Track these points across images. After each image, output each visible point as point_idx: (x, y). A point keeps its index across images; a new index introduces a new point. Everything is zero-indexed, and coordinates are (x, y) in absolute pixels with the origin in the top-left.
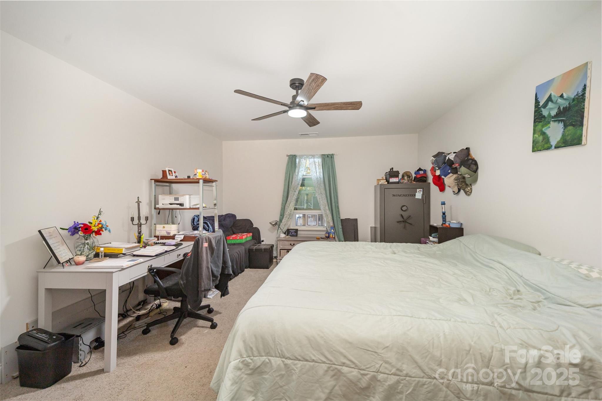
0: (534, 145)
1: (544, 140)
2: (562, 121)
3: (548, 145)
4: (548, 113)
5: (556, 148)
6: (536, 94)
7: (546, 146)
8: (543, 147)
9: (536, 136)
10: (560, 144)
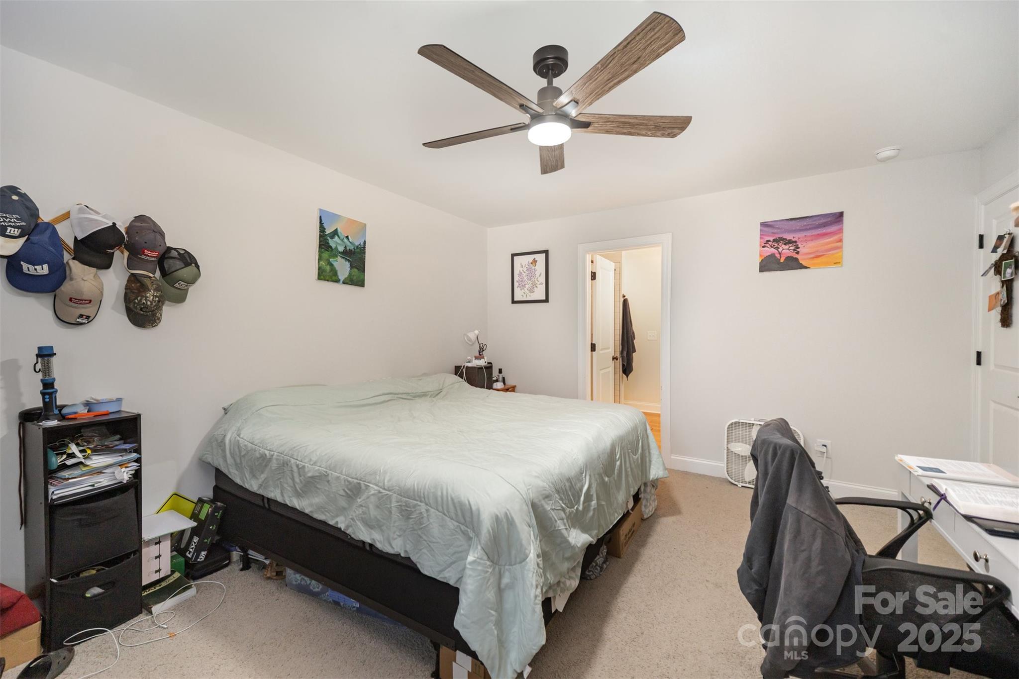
0: (320, 273)
1: (331, 271)
2: (349, 261)
3: (336, 278)
4: (335, 246)
5: (344, 283)
6: (320, 217)
7: (334, 278)
8: (331, 278)
9: (322, 262)
10: (347, 281)
